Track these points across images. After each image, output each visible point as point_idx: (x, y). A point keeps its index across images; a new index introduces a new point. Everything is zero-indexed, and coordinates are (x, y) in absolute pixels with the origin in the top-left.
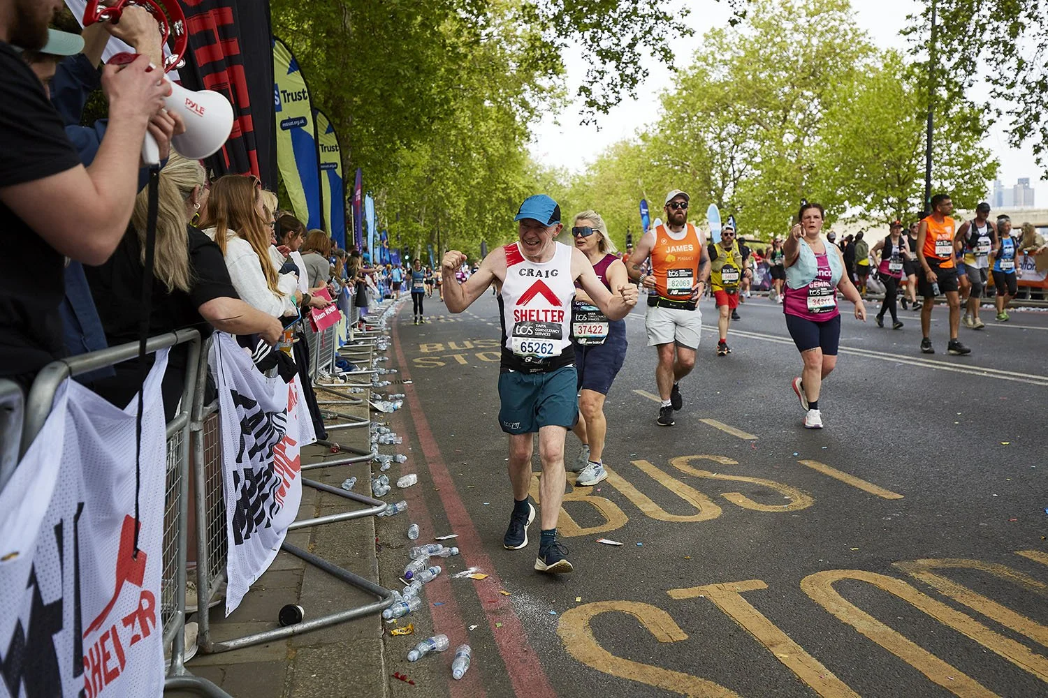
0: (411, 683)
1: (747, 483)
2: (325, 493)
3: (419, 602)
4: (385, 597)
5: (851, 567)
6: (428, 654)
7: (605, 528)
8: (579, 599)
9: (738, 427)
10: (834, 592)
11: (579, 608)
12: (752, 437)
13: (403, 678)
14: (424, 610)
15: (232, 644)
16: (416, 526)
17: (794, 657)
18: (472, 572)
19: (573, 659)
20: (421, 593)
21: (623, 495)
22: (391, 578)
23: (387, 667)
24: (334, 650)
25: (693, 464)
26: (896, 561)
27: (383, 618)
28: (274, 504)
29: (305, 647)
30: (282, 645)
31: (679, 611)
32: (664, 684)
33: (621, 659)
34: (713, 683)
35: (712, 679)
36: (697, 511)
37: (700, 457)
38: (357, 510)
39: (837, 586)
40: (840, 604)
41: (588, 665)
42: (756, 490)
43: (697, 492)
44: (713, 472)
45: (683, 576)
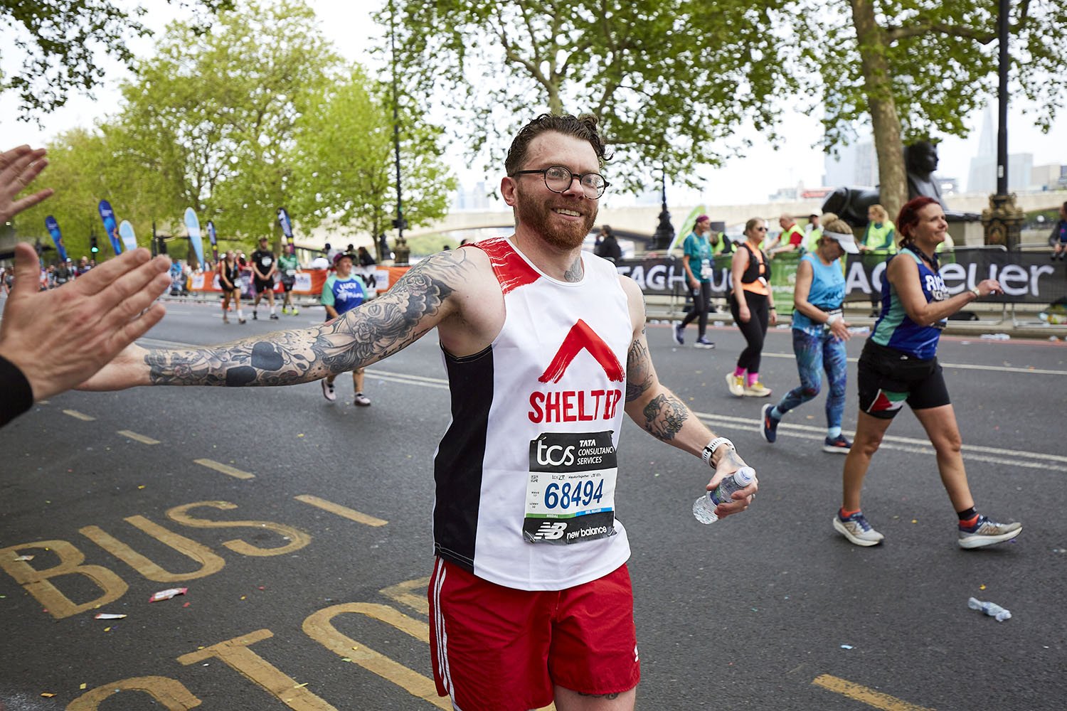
1: (248, 528)
5: (346, 601)
7: (104, 601)
8: (83, 686)
9: (234, 465)
10: (332, 628)
11: (84, 696)
12: (249, 475)
17: (300, 699)
21: (119, 561)
25: (192, 513)
26: (383, 587)
31: (191, 678)
36: (199, 566)
37: (198, 504)
39: (336, 622)
40: (338, 639)
42: (256, 534)
43: (198, 545)
44: (213, 520)
45: (192, 639)
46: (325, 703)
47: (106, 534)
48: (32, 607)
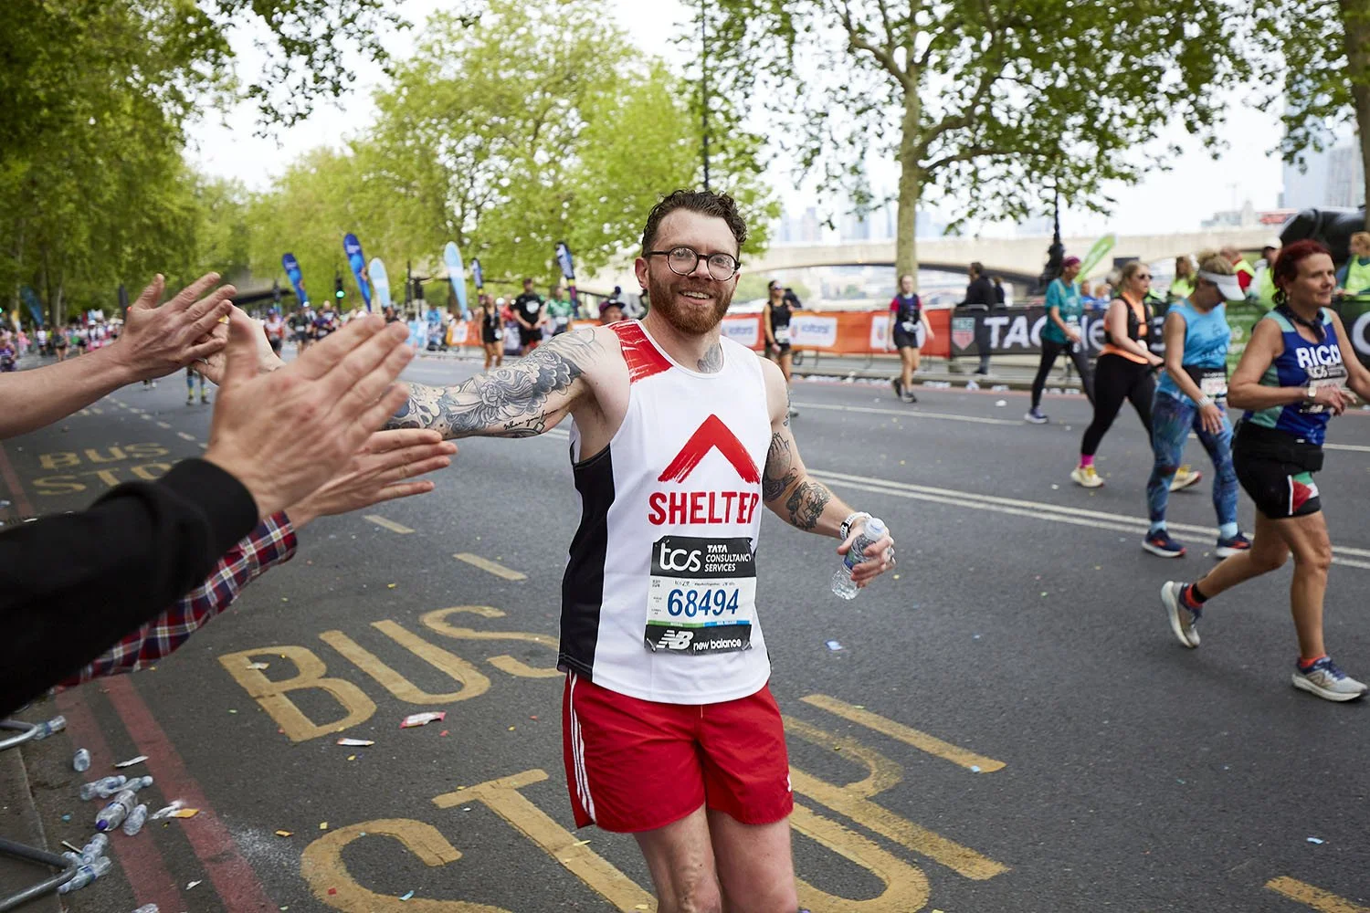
1: (518, 641)
4: (61, 868)
7: (347, 723)
8: (324, 826)
9: (503, 563)
11: (325, 837)
12: (519, 576)
14: (114, 873)
16: (84, 751)
17: (581, 860)
18: (175, 809)
19: (325, 906)
20: (107, 851)
21: (365, 674)
25: (452, 620)
31: (449, 824)
33: (384, 896)
34: (494, 908)
35: (491, 903)
36: (460, 686)
37: (459, 609)
41: (345, 911)
42: (528, 650)
43: (460, 660)
44: (476, 630)
45: (450, 776)
46: (612, 867)
47: (350, 642)
48: (267, 727)
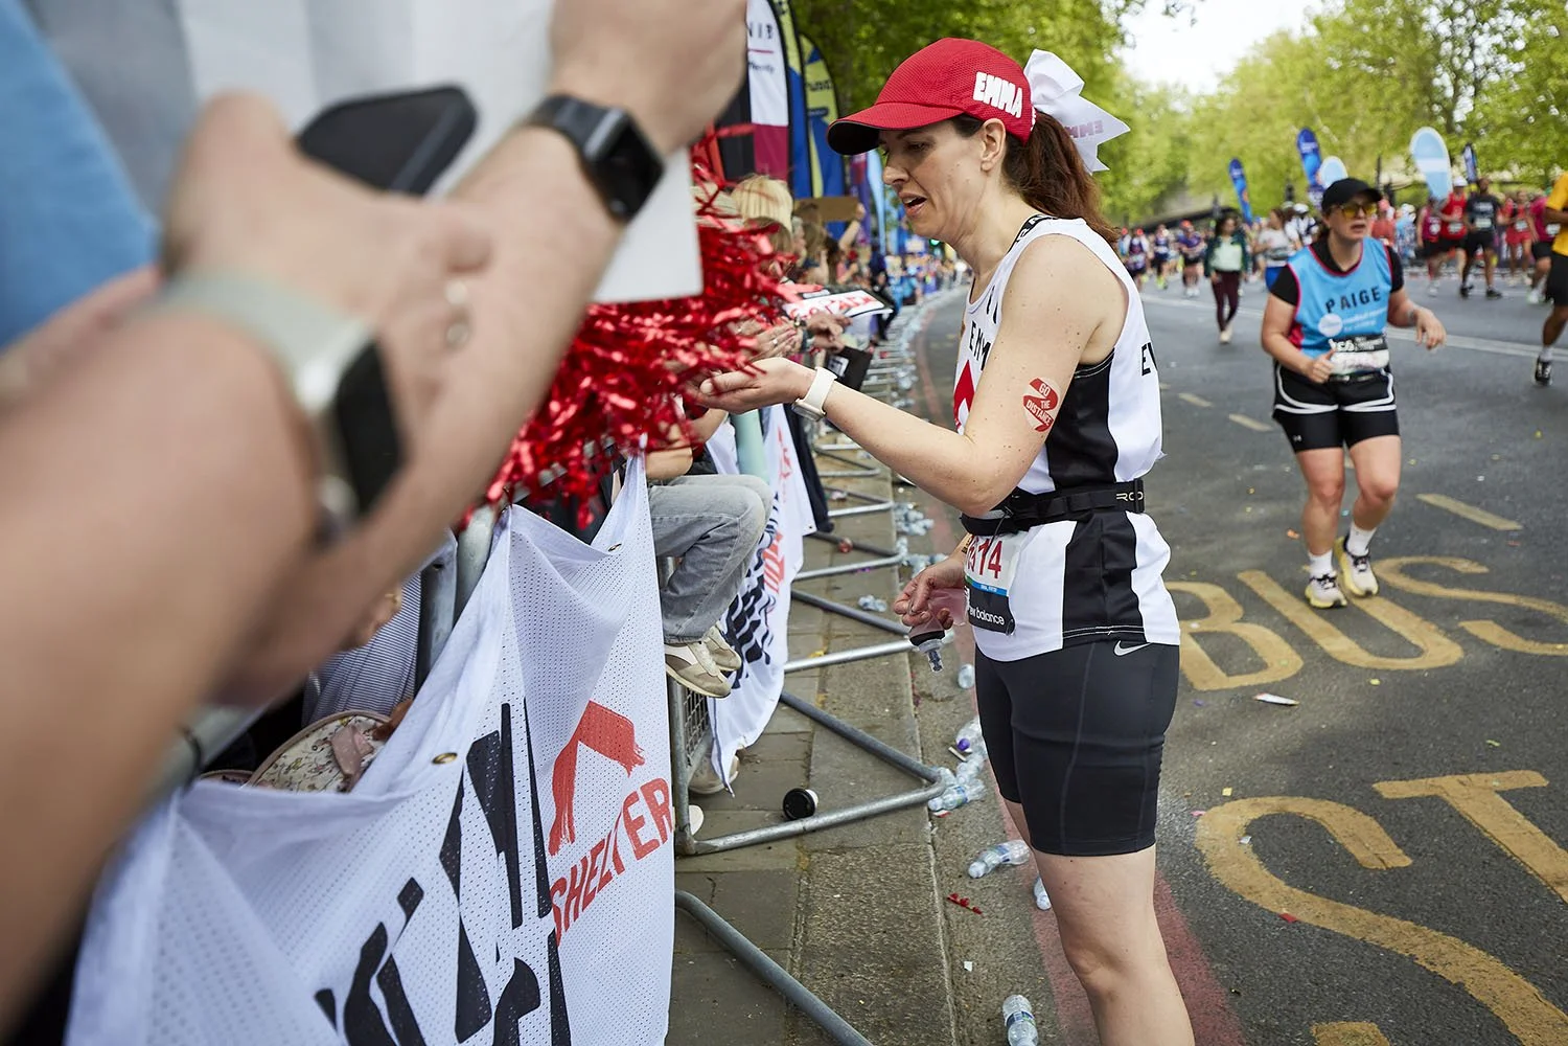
0: (976, 910)
1: (1506, 605)
2: (836, 616)
3: (981, 786)
4: (932, 781)
6: (998, 868)
7: (1265, 677)
8: (1227, 792)
9: (1487, 508)
11: (1227, 805)
12: (1512, 525)
13: (963, 903)
14: (988, 799)
15: (720, 843)
19: (1223, 888)
20: (982, 774)
21: (1291, 624)
22: (936, 747)
23: (941, 886)
24: (863, 859)
25: (1411, 572)
27: (929, 810)
28: (767, 633)
29: (822, 851)
30: (790, 845)
31: (1393, 817)
32: (1374, 937)
33: (1300, 892)
34: (1458, 941)
35: (1455, 934)
36: (1418, 652)
37: (1421, 559)
38: (882, 643)
41: (1248, 898)
42: (1522, 617)
43: (1418, 619)
44: (1445, 586)
45: (1400, 760)
47: (1275, 585)
